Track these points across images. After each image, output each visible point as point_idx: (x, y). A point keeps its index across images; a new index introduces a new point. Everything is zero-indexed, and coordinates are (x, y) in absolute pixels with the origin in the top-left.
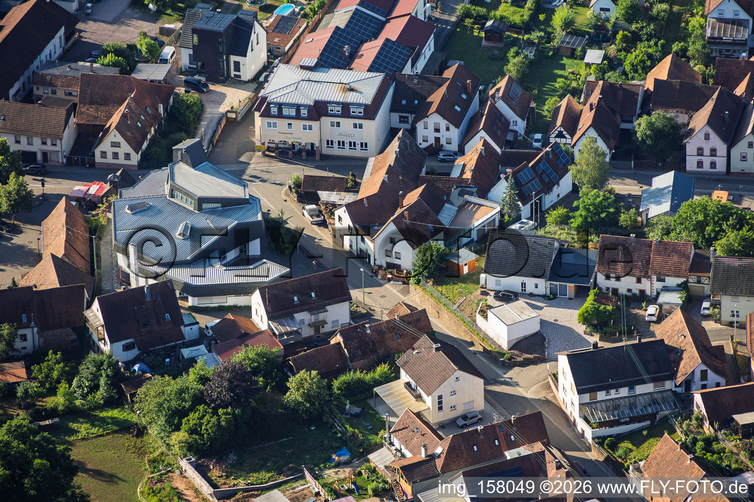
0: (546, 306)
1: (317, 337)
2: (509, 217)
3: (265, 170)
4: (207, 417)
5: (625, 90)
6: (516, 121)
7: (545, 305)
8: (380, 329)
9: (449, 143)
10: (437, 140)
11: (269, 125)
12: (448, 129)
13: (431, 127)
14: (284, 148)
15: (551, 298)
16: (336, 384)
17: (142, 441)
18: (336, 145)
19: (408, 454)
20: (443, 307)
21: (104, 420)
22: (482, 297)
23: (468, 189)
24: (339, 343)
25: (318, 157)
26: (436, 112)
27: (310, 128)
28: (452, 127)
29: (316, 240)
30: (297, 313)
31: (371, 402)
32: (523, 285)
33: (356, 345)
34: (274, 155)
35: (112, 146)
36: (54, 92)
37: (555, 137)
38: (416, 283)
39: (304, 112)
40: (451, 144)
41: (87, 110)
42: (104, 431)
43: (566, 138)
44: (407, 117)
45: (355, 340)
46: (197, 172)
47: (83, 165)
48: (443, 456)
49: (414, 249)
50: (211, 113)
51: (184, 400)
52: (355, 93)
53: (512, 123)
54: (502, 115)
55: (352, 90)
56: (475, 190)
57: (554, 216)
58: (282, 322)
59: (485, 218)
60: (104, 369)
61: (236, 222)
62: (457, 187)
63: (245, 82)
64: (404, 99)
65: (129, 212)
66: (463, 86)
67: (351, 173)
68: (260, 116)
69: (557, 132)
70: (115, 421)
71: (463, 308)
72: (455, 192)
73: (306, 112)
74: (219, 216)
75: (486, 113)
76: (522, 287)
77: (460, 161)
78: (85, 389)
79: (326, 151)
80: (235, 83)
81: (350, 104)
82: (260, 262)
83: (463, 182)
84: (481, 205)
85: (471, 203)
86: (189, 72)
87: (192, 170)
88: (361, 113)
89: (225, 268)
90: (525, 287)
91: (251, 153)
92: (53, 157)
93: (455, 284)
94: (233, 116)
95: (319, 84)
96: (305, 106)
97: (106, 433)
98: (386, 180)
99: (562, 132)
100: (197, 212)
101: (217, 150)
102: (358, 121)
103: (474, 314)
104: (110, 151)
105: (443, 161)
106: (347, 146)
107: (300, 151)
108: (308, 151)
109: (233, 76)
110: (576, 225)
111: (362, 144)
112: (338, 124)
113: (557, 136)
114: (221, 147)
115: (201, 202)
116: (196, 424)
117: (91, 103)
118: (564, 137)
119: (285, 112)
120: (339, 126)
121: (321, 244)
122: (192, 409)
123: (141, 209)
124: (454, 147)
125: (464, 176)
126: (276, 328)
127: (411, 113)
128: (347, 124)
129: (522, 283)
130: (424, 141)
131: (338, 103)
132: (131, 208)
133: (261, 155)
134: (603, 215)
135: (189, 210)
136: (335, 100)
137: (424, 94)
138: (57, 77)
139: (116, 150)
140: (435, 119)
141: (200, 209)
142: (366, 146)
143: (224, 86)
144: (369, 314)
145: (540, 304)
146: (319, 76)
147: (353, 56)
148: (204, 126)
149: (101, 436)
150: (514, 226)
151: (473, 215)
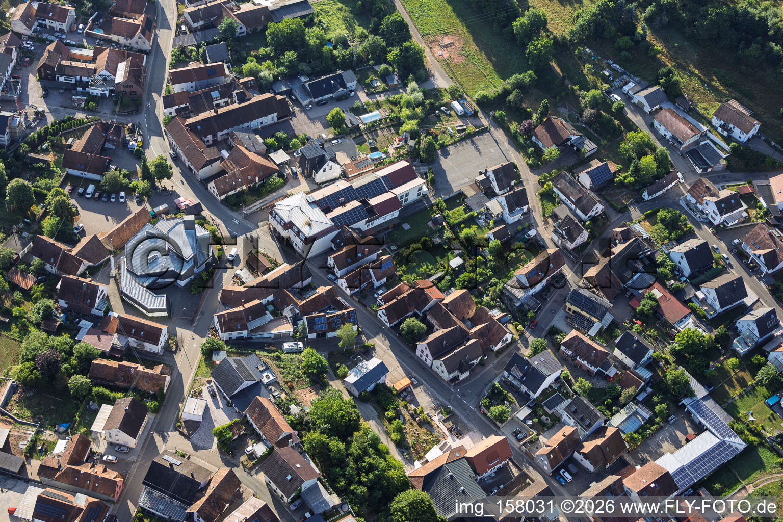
0: (222, 409)
7: (222, 407)
11: (271, 218)
18: (294, 243)
22: (206, 383)
23: (295, 309)
26: (333, 258)
27: (285, 231)
30: (130, 337)
37: (379, 300)
39: (283, 223)
42: (18, 338)
45: (124, 372)
50: (283, 191)
52: (309, 228)
54: (369, 274)
55: (310, 225)
56: (298, 312)
58: (120, 338)
63: (316, 183)
64: (339, 239)
71: (196, 382)
80: (311, 181)
84: (287, 323)
85: (286, 319)
88: (303, 239)
89: (145, 289)
95: (303, 214)
96: (284, 221)
97: (18, 340)
101: (260, 212)
109: (313, 177)
112: (296, 237)
119: (277, 218)
130: (329, 264)
131: (298, 228)
143: (305, 180)
144: (175, 352)
145: (221, 405)
146: (307, 209)
147: (343, 204)
148: (272, 196)
149: (16, 340)
150: (288, 344)
151: (279, 326)
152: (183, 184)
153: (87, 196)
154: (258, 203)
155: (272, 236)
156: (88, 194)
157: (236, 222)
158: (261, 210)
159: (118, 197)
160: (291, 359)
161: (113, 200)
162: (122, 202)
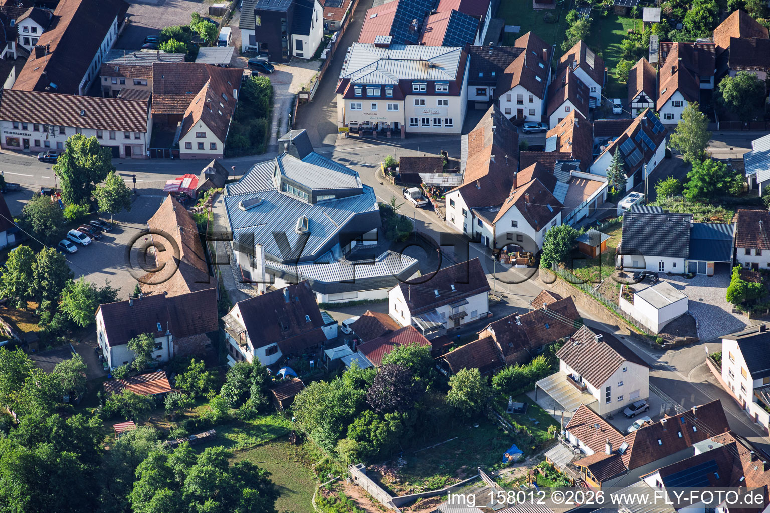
0: (687, 285)
1: (457, 329)
2: (616, 189)
3: (352, 152)
4: (375, 423)
5: (700, 50)
6: (595, 88)
7: (686, 284)
8: (529, 320)
9: (532, 114)
10: (520, 111)
11: (353, 107)
12: (531, 100)
13: (514, 99)
14: (367, 128)
15: (690, 276)
16: (496, 379)
17: (303, 449)
18: (420, 123)
19: (589, 452)
20: (580, 291)
21: (258, 428)
23: (570, 163)
24: (490, 337)
25: (403, 136)
26: (520, 84)
27: (395, 107)
28: (536, 98)
29: (426, 225)
30: (439, 306)
31: (532, 396)
32: (661, 264)
33: (508, 337)
34: (358, 136)
35: (197, 137)
36: (123, 83)
38: (546, 267)
39: (389, 92)
40: (534, 115)
41: (163, 99)
42: (262, 440)
43: (648, 102)
44: (485, 90)
45: (507, 333)
46: (305, 164)
47: (168, 156)
48: (629, 453)
49: (537, 231)
50: (282, 95)
51: (347, 406)
52: (437, 70)
53: (590, 90)
54: (581, 83)
55: (433, 66)
56: (578, 164)
57: (664, 188)
58: (426, 318)
59: (596, 193)
60: (253, 376)
61: (354, 214)
62: (560, 162)
63: (308, 60)
64: (481, 71)
65: (243, 209)
66: (538, 55)
67: (442, 151)
68: (344, 98)
69: (639, 97)
70: (270, 429)
71: (602, 291)
72: (557, 167)
73: (391, 91)
74: (334, 208)
75: (567, 82)
76: (660, 267)
77: (551, 134)
78: (235, 397)
79: (410, 129)
80: (298, 62)
81: (434, 81)
82: (385, 254)
83: (565, 156)
84: (587, 180)
85: (577, 178)
86: (250, 53)
87: (300, 162)
88: (446, 89)
90: (663, 267)
91: (334, 135)
92: (136, 151)
93: (589, 266)
94: (306, 96)
95: (399, 62)
96: (390, 86)
97: (265, 442)
98: (493, 160)
99: (644, 96)
100: (312, 205)
102: (443, 98)
103: (615, 297)
104: (195, 142)
105: (528, 133)
106: (431, 123)
107: (383, 129)
108: (391, 130)
109: (295, 54)
110: (691, 196)
111: (446, 120)
112: (423, 102)
113: (639, 101)
115: (315, 194)
116: (364, 431)
117: (166, 93)
118: (646, 101)
119: (370, 92)
120: (423, 104)
121: (431, 229)
122: (357, 414)
123: (255, 205)
124: (538, 118)
125: (563, 150)
126: (420, 324)
127: (489, 85)
128: (431, 101)
129: (660, 263)
130: (507, 113)
131: (422, 81)
132: (244, 204)
133: (345, 137)
134: (720, 185)
135: (303, 204)
136: (419, 78)
137: (501, 65)
138: (125, 66)
139: (201, 140)
140: (518, 91)
141: (314, 202)
142: (451, 122)
143: (288, 65)
144: (505, 301)
145: (681, 284)
147: (422, 28)
148: (278, 109)
149: (260, 445)
150: (625, 200)
151: (583, 191)
161: (73, 249)
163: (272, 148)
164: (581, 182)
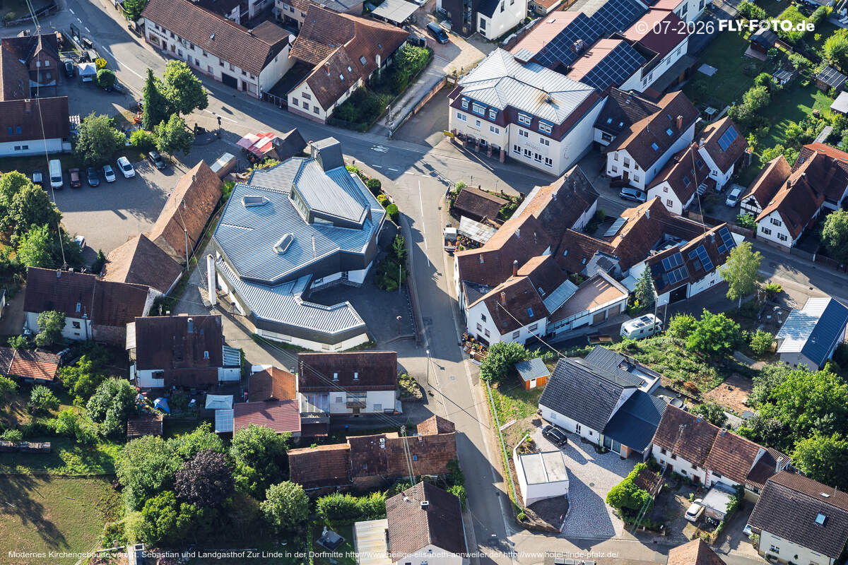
0: (591, 461)
1: (355, 416)
2: (640, 303)
3: (443, 160)
5: (839, 168)
6: (716, 172)
7: (591, 458)
8: (397, 445)
9: (636, 181)
10: (626, 174)
11: (459, 116)
12: (636, 168)
13: (621, 160)
14: (474, 140)
15: (601, 451)
16: (322, 502)
18: (523, 152)
20: (493, 422)
21: (98, 456)
22: (532, 426)
23: (609, 259)
24: (348, 450)
25: (502, 160)
26: (627, 148)
27: (497, 131)
28: (640, 168)
30: (333, 391)
32: (579, 429)
33: (365, 458)
34: (461, 143)
35: (303, 96)
36: (292, 11)
37: (747, 203)
38: (483, 379)
39: (493, 115)
40: (638, 182)
41: (305, 43)
42: (89, 471)
43: (757, 207)
44: (610, 137)
45: (365, 453)
46: (327, 178)
49: (502, 334)
50: (434, 72)
52: (551, 106)
53: (712, 172)
55: (550, 102)
56: (616, 262)
58: (313, 398)
59: (606, 305)
61: (338, 249)
62: (601, 253)
63: (487, 41)
64: (611, 117)
65: (243, 203)
66: (673, 119)
68: (452, 105)
69: (750, 198)
70: (107, 461)
71: (509, 433)
72: (595, 258)
74: (326, 235)
75: (680, 160)
77: (627, 214)
79: (512, 154)
80: (476, 40)
81: (540, 119)
82: (342, 304)
83: (607, 249)
84: (611, 285)
85: (603, 279)
87: (323, 173)
88: (549, 131)
89: (302, 302)
91: (441, 135)
92: (251, 89)
93: (514, 398)
94: (453, 81)
95: (521, 86)
96: (495, 109)
97: (91, 476)
98: (518, 235)
99: (754, 200)
100: (307, 223)
101: (416, 120)
102: (546, 138)
104: (301, 100)
106: (533, 157)
107: (487, 148)
108: (493, 151)
109: (479, 31)
111: (547, 159)
112: (526, 135)
114: (420, 117)
115: (313, 215)
117: (311, 38)
118: (755, 205)
119: (475, 108)
120: (527, 137)
121: (437, 281)
122: (159, 492)
123: (256, 204)
124: (641, 185)
125: (614, 241)
126: (303, 404)
127: (614, 135)
128: (534, 137)
129: (577, 426)
130: (613, 170)
131: (529, 115)
132: (247, 200)
133: (449, 141)
135: (301, 220)
136: (527, 111)
137: (632, 118)
139: (307, 101)
141: (311, 221)
142: (551, 163)
143: (465, 40)
144: (424, 401)
145: (587, 456)
146: (527, 74)
147: (583, 52)
148: (420, 86)
149: (85, 477)
150: (632, 323)
151: (596, 296)
152: (230, 113)
153: (54, 184)
154: (399, 106)
155: (466, 154)
156: (56, 179)
157: (380, 149)
158: (414, 116)
159: (118, 170)
160: (659, 345)
161: (111, 178)
162: (132, 178)
163: (377, 129)
164: (604, 284)
